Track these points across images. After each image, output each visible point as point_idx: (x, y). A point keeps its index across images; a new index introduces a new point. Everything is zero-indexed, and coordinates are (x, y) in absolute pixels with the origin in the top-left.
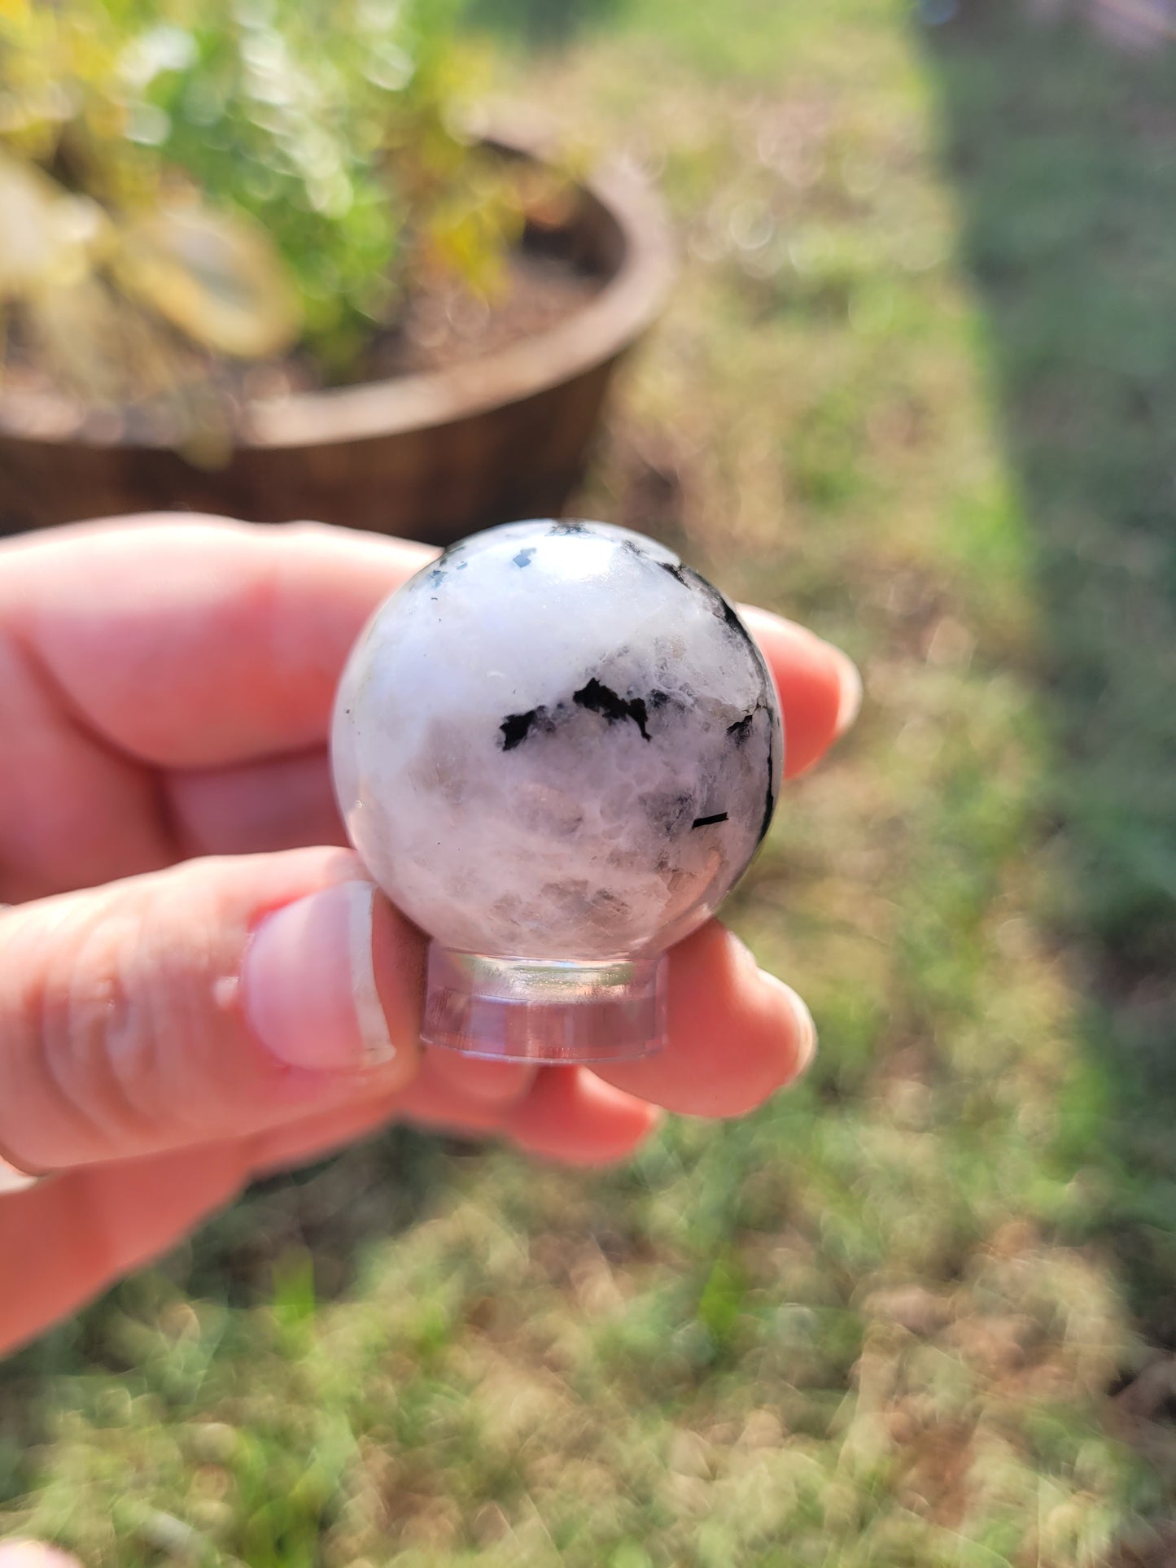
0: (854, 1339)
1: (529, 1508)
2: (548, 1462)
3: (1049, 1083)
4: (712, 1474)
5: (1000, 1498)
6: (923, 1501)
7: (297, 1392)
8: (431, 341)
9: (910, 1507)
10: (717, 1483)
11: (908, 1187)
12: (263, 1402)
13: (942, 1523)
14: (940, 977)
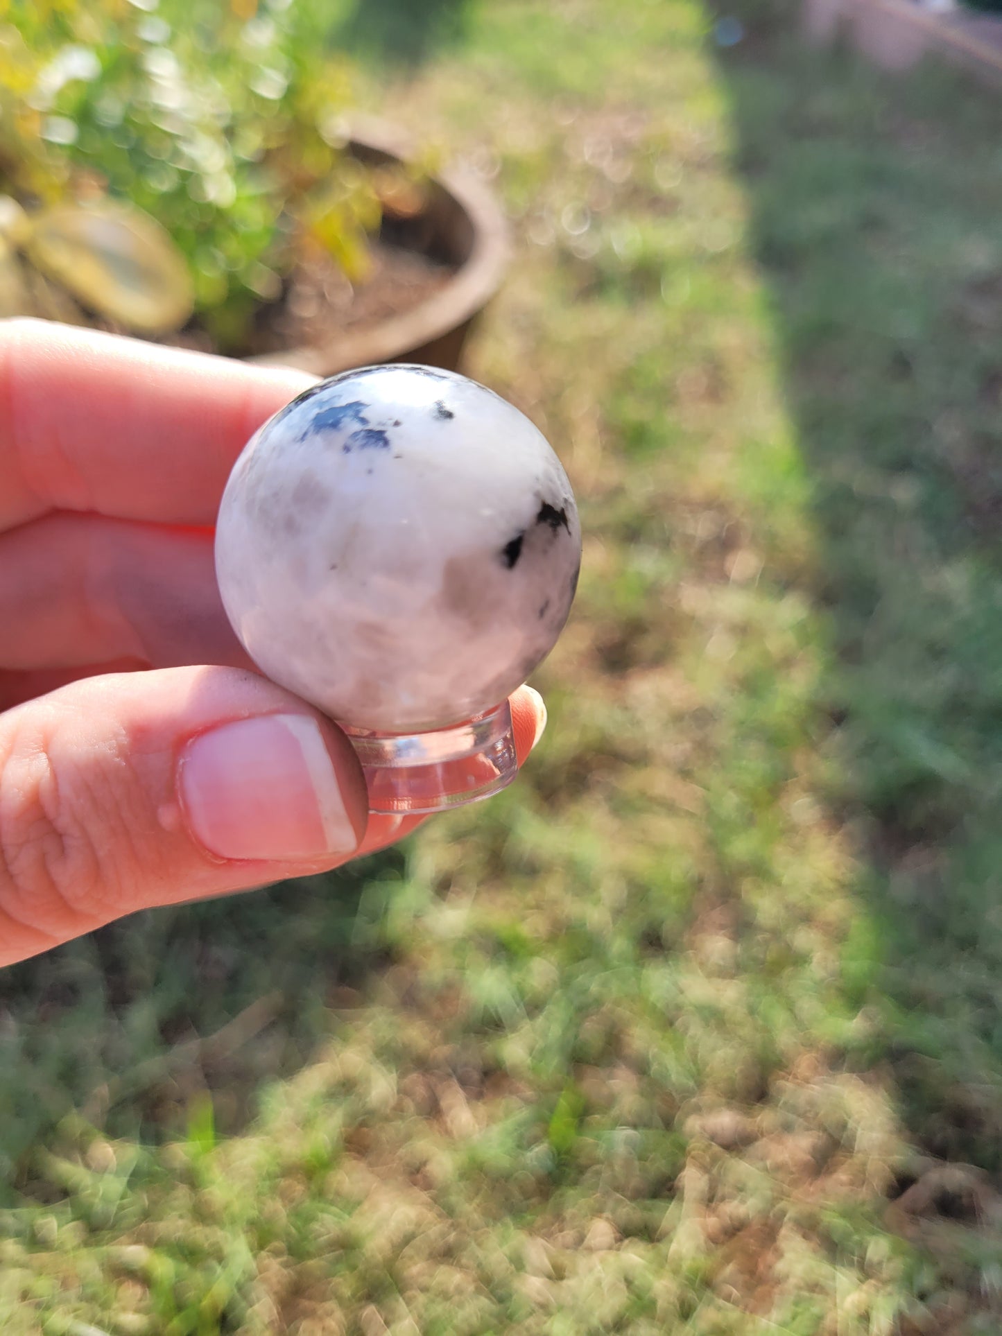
1: (401, 1306)
2: (418, 1269)
4: (557, 1274)
5: (799, 1288)
6: (735, 1293)
7: (203, 1214)
9: (728, 1298)
11: (715, 1018)
12: (174, 1224)
13: (753, 1311)
14: (741, 847)
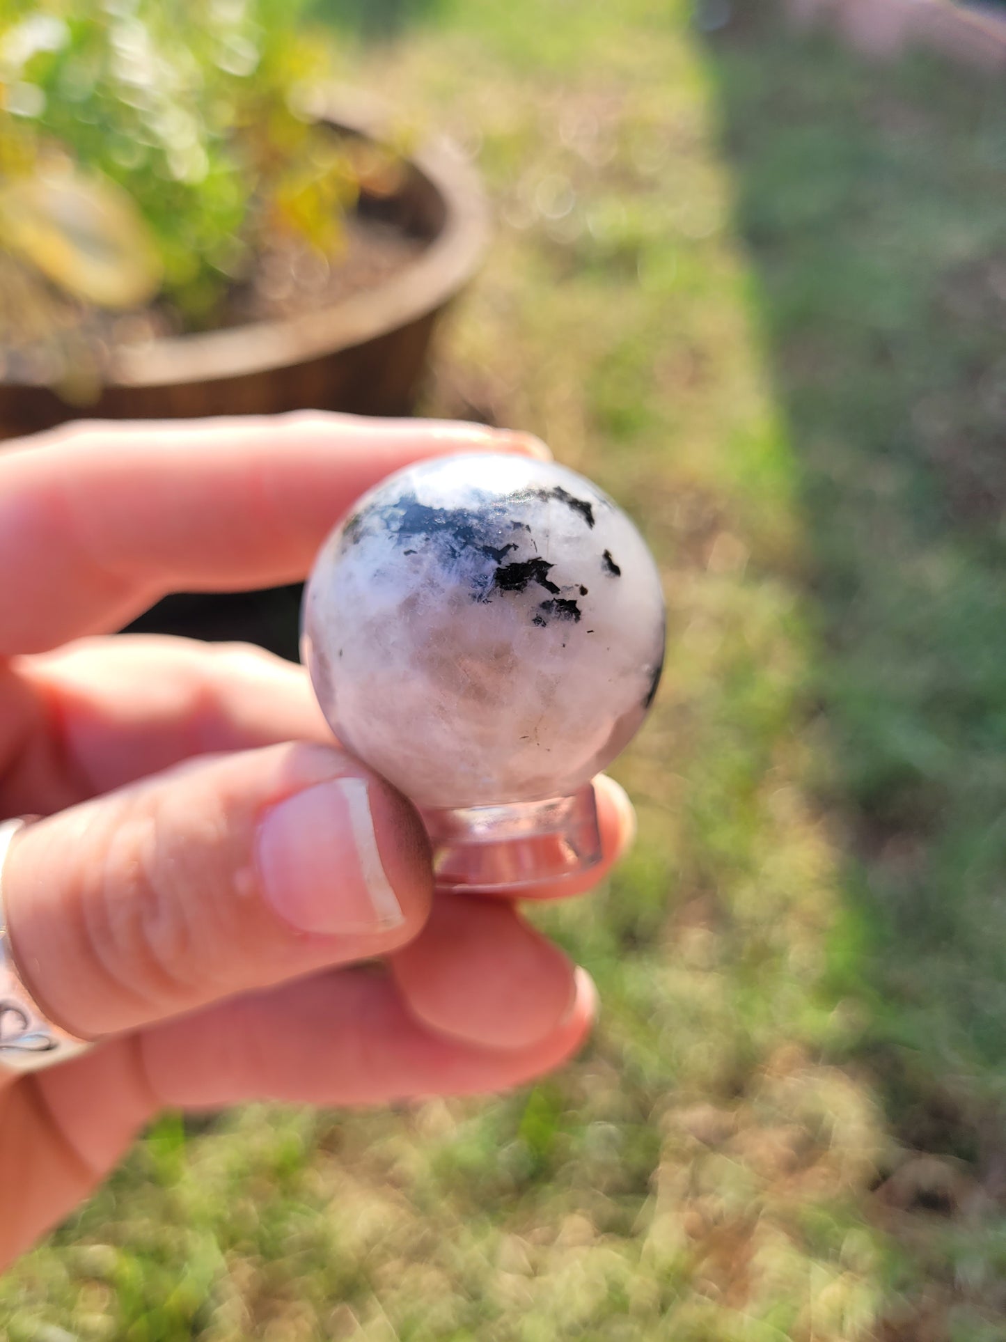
0: (653, 1151)
1: (375, 1307)
2: (391, 1267)
3: (814, 927)
4: (535, 1271)
5: (777, 1281)
6: (715, 1287)
7: (170, 1214)
8: (278, 293)
9: (703, 1292)
10: (538, 1279)
11: (698, 1020)
12: (141, 1225)
13: (730, 1305)
14: (723, 839)
